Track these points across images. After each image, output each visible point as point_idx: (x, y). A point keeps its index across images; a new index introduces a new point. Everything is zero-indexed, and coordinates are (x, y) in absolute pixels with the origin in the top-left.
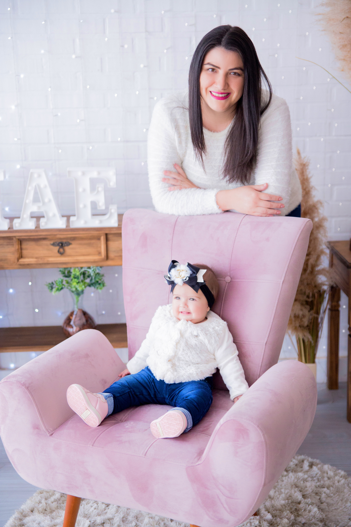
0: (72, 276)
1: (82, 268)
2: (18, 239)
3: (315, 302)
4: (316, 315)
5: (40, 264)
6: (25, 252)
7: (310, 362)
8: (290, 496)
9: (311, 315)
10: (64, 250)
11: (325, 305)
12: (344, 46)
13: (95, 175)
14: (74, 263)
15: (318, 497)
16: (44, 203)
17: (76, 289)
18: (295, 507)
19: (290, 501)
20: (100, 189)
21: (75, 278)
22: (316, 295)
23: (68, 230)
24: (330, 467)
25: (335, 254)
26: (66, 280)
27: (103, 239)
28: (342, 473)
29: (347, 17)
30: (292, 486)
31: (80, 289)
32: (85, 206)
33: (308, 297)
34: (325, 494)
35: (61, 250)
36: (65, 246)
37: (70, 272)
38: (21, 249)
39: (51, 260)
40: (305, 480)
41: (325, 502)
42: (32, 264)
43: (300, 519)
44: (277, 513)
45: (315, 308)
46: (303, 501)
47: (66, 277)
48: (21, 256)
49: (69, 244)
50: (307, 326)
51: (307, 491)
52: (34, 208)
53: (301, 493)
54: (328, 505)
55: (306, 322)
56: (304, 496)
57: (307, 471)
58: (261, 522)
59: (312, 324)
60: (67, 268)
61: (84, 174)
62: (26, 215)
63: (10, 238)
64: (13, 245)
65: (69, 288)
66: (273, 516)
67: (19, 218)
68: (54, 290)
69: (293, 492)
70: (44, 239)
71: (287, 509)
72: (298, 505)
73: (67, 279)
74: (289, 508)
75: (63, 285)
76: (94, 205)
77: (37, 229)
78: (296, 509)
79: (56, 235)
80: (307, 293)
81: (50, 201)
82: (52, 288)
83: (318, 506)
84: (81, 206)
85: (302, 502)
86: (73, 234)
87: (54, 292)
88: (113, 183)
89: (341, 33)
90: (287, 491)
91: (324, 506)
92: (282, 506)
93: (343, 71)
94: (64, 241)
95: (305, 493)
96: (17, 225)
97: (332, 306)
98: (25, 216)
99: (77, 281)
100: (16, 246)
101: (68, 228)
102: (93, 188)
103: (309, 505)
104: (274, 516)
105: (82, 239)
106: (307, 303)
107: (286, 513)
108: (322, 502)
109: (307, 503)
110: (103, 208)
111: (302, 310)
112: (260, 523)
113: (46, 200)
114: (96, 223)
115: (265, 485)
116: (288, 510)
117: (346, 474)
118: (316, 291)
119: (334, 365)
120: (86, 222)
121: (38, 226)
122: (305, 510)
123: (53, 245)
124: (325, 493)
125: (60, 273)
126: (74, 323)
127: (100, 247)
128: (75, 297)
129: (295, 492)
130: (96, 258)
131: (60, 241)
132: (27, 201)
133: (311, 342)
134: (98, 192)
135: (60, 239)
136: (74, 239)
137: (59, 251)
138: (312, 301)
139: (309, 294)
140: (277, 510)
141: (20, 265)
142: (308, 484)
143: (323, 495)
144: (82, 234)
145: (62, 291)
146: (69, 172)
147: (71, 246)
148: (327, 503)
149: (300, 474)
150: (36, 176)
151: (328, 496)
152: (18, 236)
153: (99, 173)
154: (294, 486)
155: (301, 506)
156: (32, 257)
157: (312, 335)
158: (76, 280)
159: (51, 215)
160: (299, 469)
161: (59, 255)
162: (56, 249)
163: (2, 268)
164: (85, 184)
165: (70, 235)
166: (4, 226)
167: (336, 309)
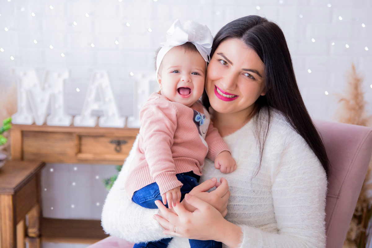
2: (78, 135)
3: (364, 216)
4: (363, 229)
5: (97, 160)
6: (84, 148)
9: (359, 229)
10: (121, 148)
16: (104, 103)
22: (365, 210)
23: (126, 129)
33: (356, 211)
35: (118, 148)
36: (121, 144)
38: (80, 145)
39: (108, 157)
42: (89, 160)
45: (363, 223)
49: (125, 143)
50: (355, 240)
52: (95, 107)
55: (353, 236)
59: (359, 238)
61: (144, 76)
62: (87, 112)
63: (70, 134)
64: (73, 140)
67: (80, 114)
70: (102, 136)
77: (97, 127)
79: (114, 133)
81: (110, 101)
94: (121, 139)
96: (78, 122)
98: (86, 114)
100: (75, 142)
113: (107, 99)
118: (365, 205)
121: (97, 125)
123: (112, 142)
125: (117, 170)
131: (117, 139)
132: (89, 100)
135: (117, 137)
137: (115, 149)
141: (79, 159)
150: (98, 76)
152: (78, 132)
156: (91, 153)
159: (110, 113)
161: (116, 153)
162: (113, 146)
163: (61, 162)
164: (145, 86)
165: (127, 134)
166: (66, 122)
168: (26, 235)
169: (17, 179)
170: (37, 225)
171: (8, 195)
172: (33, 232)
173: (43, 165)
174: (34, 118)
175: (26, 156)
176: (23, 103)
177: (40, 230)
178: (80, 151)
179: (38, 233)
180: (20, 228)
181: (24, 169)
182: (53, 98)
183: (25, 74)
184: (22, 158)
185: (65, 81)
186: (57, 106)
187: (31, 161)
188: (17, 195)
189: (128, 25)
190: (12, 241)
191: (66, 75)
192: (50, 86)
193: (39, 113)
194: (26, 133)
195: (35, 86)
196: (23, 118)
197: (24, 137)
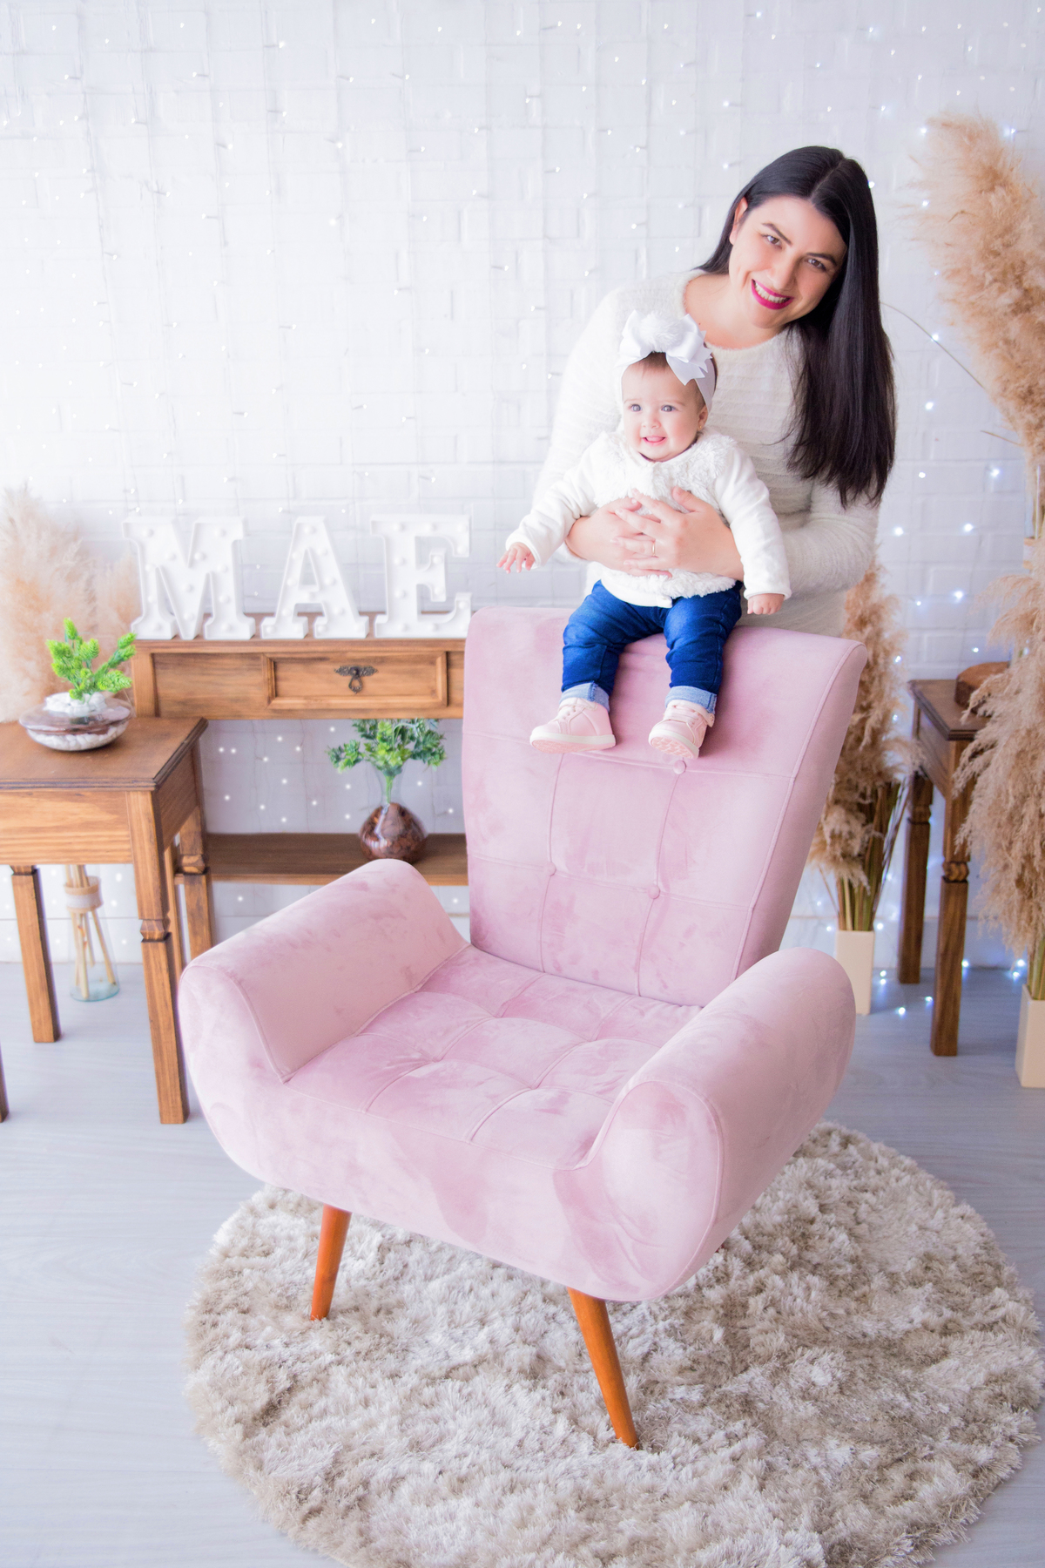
0: (378, 736)
1: (399, 720)
2: (271, 659)
3: (877, 808)
4: (878, 834)
5: (313, 710)
6: (283, 685)
7: (861, 929)
8: (795, 1206)
9: (868, 832)
10: (361, 683)
11: (901, 814)
12: (956, 272)
13: (426, 530)
14: (380, 710)
15: (853, 1211)
16: (322, 587)
17: (386, 763)
18: (802, 1230)
19: (793, 1216)
20: (436, 560)
21: (384, 740)
22: (880, 793)
23: (370, 641)
24: (884, 1148)
25: (924, 707)
26: (366, 745)
27: (440, 662)
28: (908, 1162)
29: (962, 212)
30: (801, 1185)
31: (393, 763)
32: (405, 595)
33: (863, 796)
34: (867, 1205)
35: (356, 684)
36: (363, 675)
37: (374, 727)
38: (276, 679)
39: (336, 702)
40: (829, 1174)
41: (864, 1221)
42: (297, 710)
43: (808, 1255)
44: (764, 1240)
45: (877, 819)
46: (820, 1217)
47: (368, 737)
48: (276, 694)
49: (372, 671)
50: (859, 855)
51: (829, 1197)
52: (303, 597)
53: (818, 1201)
54: (872, 1228)
55: (856, 848)
56: (823, 1208)
57: (836, 1155)
58: (728, 1258)
59: (869, 851)
60: (368, 720)
61: (403, 527)
62: (287, 610)
63: (253, 657)
64: (260, 670)
65: (373, 759)
66: (754, 1247)
67: (271, 614)
68: (341, 763)
69: (801, 1197)
70: (322, 659)
71: (784, 1232)
72: (809, 1226)
73: (369, 741)
74: (788, 1232)
75: (359, 753)
76: (423, 593)
77: (308, 639)
78: (803, 1234)
79: (346, 652)
80: (861, 789)
81: (334, 583)
82: (338, 759)
83: (850, 1230)
84: (397, 594)
85: (818, 1220)
86: (379, 652)
87: (340, 769)
88: (462, 549)
89: (948, 245)
90: (788, 1196)
91: (862, 1230)
92: (775, 1226)
93: (952, 324)
94: (362, 665)
95: (826, 1201)
96: (269, 630)
97: (914, 814)
98: (284, 612)
99: (388, 748)
100: (266, 674)
101: (370, 639)
102: (422, 560)
103: (830, 1228)
104: (757, 1247)
105: (399, 661)
106: (861, 808)
107: (783, 1242)
108: (859, 1220)
109: (828, 1223)
110: (442, 598)
111: (848, 822)
112: (725, 1260)
113: (327, 581)
114: (426, 629)
115: (716, 1221)
116: (787, 1235)
117: (914, 1163)
118: (879, 783)
119: (913, 935)
120: (407, 628)
121: (309, 635)
122: (821, 1237)
123: (340, 671)
124: (867, 1202)
125: (356, 728)
126: (382, 830)
127: (435, 680)
128: (385, 778)
129: (806, 1198)
130: (426, 701)
131: (353, 665)
132: (290, 582)
133: (865, 889)
134: (432, 565)
135: (354, 660)
136: (383, 661)
137: (350, 686)
138: (871, 805)
139: (865, 789)
140: (763, 1235)
141: (275, 711)
142: (834, 1183)
143: (863, 1208)
144: (398, 652)
145: (357, 765)
146: (374, 523)
147: (375, 676)
148: (870, 1224)
149: (821, 1162)
150: (306, 530)
151: (874, 1209)
152: (270, 653)
153: (435, 527)
154: (805, 1185)
155: (815, 1228)
156: (298, 697)
157: (869, 875)
158: (385, 744)
159: (336, 610)
160: (820, 1150)
161: (352, 693)
162: (346, 680)
163: (238, 716)
164: (405, 549)
165: (374, 652)
166: (243, 631)
167: (923, 819)
168: (178, 870)
169: (156, 758)
170: (200, 851)
171: (144, 792)
172: (191, 862)
173: (202, 725)
174: (175, 626)
175: (164, 708)
176: (150, 596)
177: (205, 858)
178: (276, 692)
179: (201, 864)
180: (167, 855)
181: (166, 736)
182: (212, 582)
183: (152, 533)
184: (157, 713)
185: (235, 543)
186: (222, 599)
187: (178, 718)
188: (160, 793)
190: (157, 883)
191: (238, 533)
192: (204, 557)
193: (186, 616)
194: (162, 658)
195: (174, 557)
196: (154, 627)
197: (158, 666)
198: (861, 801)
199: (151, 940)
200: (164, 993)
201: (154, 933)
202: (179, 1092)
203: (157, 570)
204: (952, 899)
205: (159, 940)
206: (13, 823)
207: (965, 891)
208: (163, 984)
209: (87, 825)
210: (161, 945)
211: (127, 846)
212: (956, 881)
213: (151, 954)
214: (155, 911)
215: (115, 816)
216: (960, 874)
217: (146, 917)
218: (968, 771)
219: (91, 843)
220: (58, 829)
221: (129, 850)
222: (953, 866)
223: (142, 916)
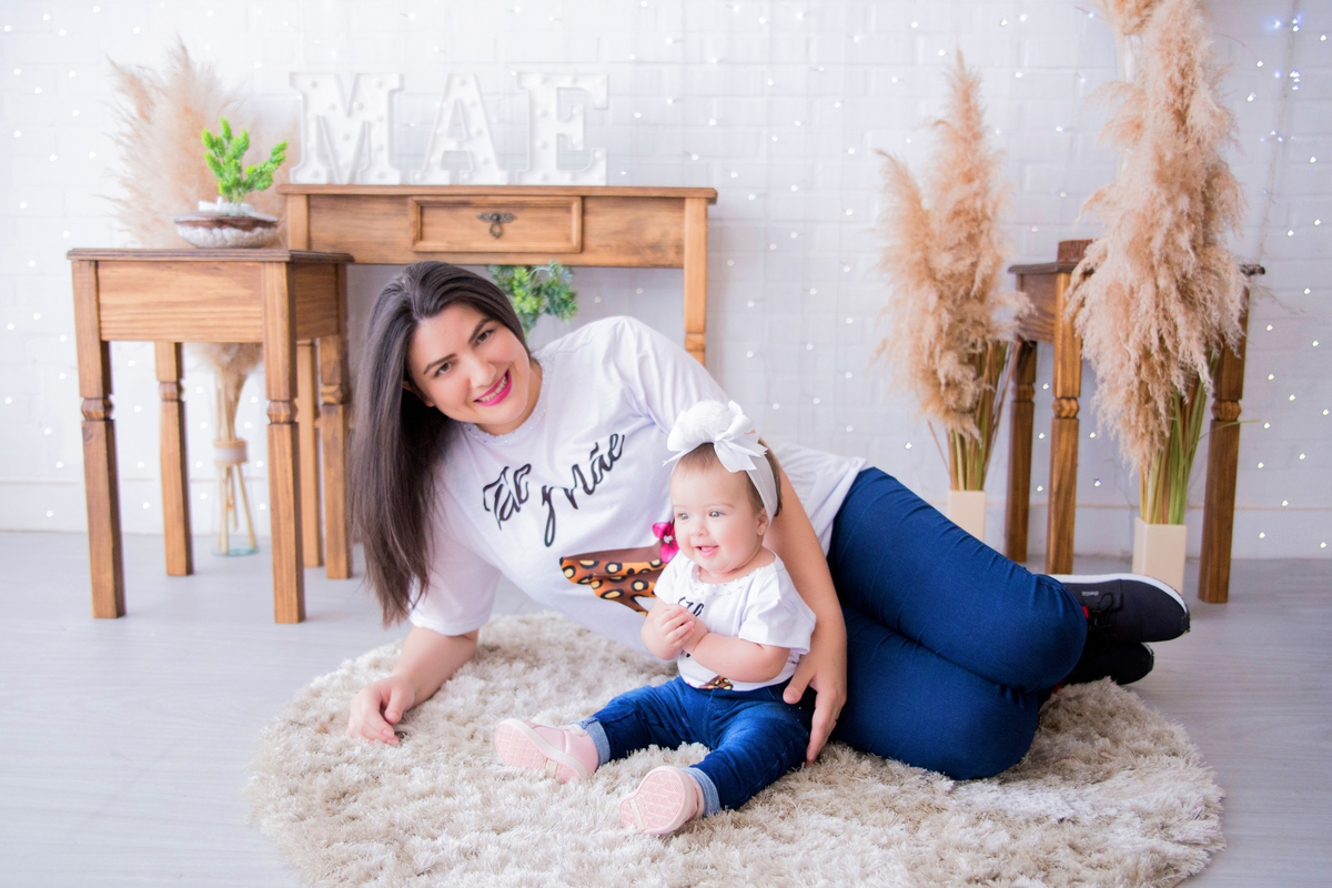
2: (418, 203)
4: (988, 387)
5: (455, 253)
6: (428, 230)
7: (973, 489)
9: (979, 386)
10: (502, 229)
13: (566, 82)
14: (518, 254)
16: (469, 136)
20: (575, 111)
21: (520, 285)
22: (989, 347)
27: (576, 207)
32: (545, 146)
33: (973, 346)
35: (497, 230)
36: (503, 221)
38: (422, 224)
39: (477, 247)
42: (439, 253)
45: (988, 374)
48: (421, 238)
49: (511, 217)
50: (971, 408)
52: (452, 146)
55: (968, 401)
59: (980, 406)
60: (506, 266)
61: (545, 80)
62: (435, 158)
63: (401, 198)
64: (406, 215)
67: (420, 165)
70: (466, 204)
77: (453, 184)
79: (489, 197)
80: (971, 339)
81: (480, 133)
84: (538, 144)
86: (519, 196)
88: (600, 101)
94: (503, 211)
96: (417, 177)
97: (1018, 392)
98: (432, 160)
100: (412, 215)
101: (511, 186)
102: (562, 113)
105: (537, 207)
106: (971, 358)
110: (580, 148)
111: (960, 370)
113: (473, 130)
114: (564, 179)
118: (989, 338)
120: (545, 178)
121: (455, 178)
123: (482, 218)
127: (570, 227)
130: (561, 246)
131: (494, 210)
132: (439, 131)
133: (976, 441)
134: (572, 116)
135: (496, 205)
136: (522, 206)
137: (491, 231)
138: (981, 356)
139: (976, 341)
141: (419, 253)
144: (536, 196)
147: (514, 223)
152: (417, 195)
153: (575, 78)
156: (442, 240)
157: (979, 425)
158: (521, 290)
159: (480, 159)
161: (493, 238)
162: (486, 226)
164: (547, 100)
166: (392, 178)
167: (1027, 397)
170: (338, 381)
171: (279, 264)
172: (329, 392)
174: (331, 174)
176: (310, 142)
177: (343, 388)
178: (420, 236)
182: (366, 128)
183: (315, 86)
185: (390, 92)
186: (375, 146)
189: (518, 10)
190: (287, 362)
191: (393, 82)
192: (361, 107)
193: (341, 163)
194: (317, 200)
195: (333, 107)
196: (312, 173)
197: (312, 210)
198: (972, 351)
199: (277, 423)
200: (286, 479)
201: (280, 415)
202: (295, 589)
203: (318, 118)
204: (1064, 435)
205: (285, 423)
206: (151, 297)
207: (1076, 428)
208: (286, 470)
209: (224, 300)
210: (287, 428)
211: (259, 323)
212: (1067, 417)
213: (276, 437)
214: (283, 393)
215: (250, 292)
216: (1071, 410)
217: (273, 398)
218: (1078, 295)
219: (224, 319)
220: (193, 303)
221: (261, 327)
222: (1064, 402)
223: (269, 396)
